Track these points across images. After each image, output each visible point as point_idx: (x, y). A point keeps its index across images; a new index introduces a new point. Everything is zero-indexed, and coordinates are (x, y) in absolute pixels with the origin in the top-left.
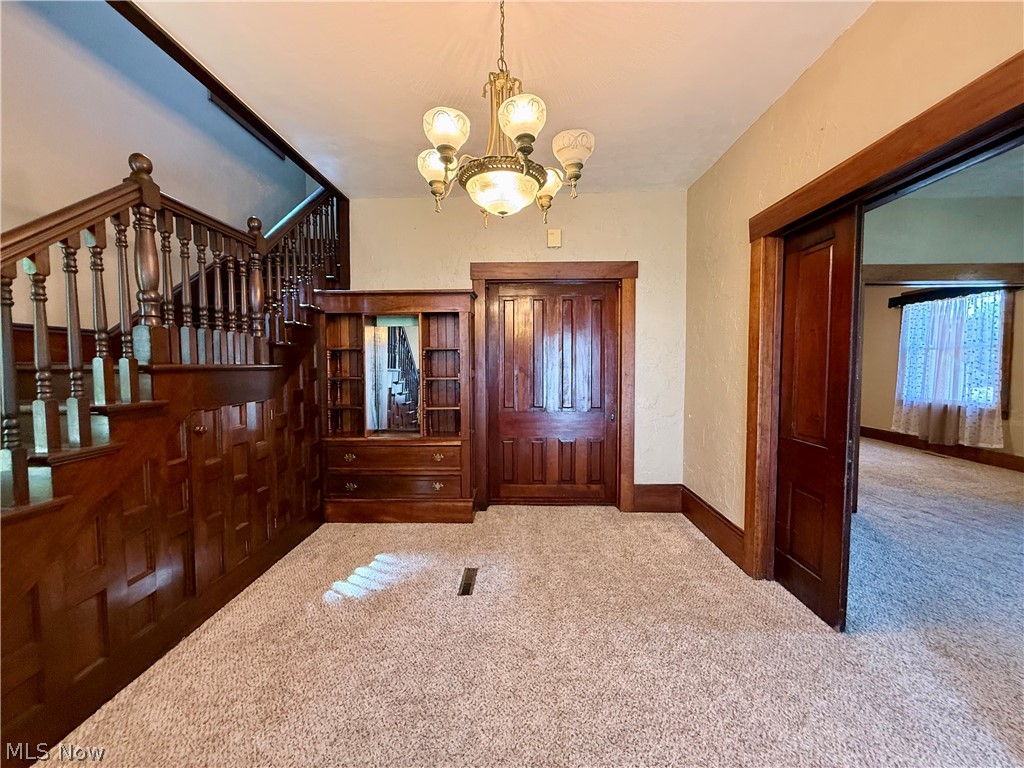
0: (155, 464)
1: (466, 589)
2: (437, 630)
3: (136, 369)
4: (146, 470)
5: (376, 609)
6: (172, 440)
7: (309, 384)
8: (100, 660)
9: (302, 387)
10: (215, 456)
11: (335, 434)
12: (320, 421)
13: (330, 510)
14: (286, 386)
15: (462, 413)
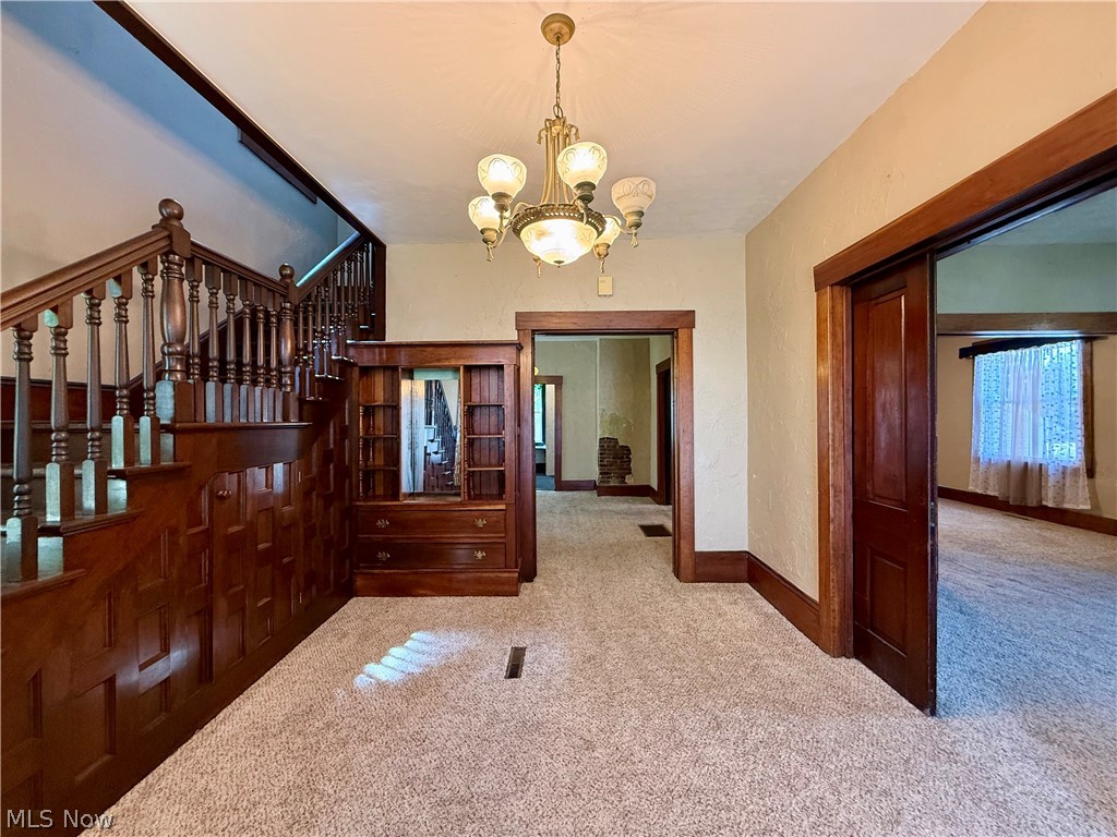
0: (174, 532)
1: (514, 671)
2: (484, 718)
3: (158, 429)
4: (164, 539)
5: (414, 695)
6: (193, 506)
7: (340, 443)
8: (105, 757)
9: (332, 446)
10: (238, 522)
11: (366, 498)
12: (351, 483)
13: (359, 582)
14: (315, 445)
15: (507, 474)
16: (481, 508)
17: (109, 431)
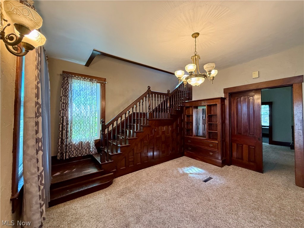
0: (149, 135)
1: (205, 181)
3: (147, 120)
4: (147, 136)
6: (151, 131)
7: (181, 123)
8: (140, 163)
9: (178, 123)
10: (158, 135)
11: (187, 135)
12: (183, 132)
13: (185, 153)
14: (174, 123)
15: (218, 133)
16: (211, 141)
17: (141, 120)
